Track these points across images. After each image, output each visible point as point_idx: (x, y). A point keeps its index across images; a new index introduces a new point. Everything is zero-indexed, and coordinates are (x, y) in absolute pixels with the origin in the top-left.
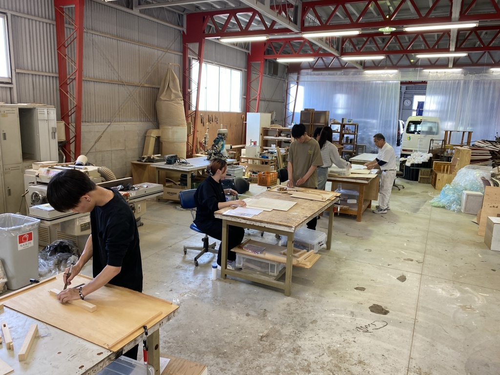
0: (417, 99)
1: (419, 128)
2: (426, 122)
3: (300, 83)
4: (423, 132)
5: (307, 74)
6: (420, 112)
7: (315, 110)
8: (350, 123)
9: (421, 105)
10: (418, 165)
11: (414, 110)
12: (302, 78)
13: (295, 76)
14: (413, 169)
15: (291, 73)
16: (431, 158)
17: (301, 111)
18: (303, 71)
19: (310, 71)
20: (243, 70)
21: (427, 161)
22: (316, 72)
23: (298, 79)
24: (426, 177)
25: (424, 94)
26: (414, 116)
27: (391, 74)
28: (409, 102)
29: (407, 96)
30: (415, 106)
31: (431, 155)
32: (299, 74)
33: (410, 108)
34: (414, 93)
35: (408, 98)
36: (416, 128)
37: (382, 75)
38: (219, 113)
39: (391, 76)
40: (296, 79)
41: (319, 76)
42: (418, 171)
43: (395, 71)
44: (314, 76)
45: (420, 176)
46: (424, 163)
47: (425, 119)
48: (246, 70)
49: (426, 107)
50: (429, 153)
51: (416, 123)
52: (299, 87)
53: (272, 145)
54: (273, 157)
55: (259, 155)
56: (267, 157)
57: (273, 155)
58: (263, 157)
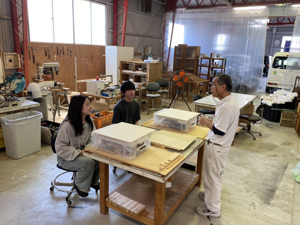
0: (285, 39)
1: (286, 62)
2: (292, 57)
3: (175, 21)
4: (289, 67)
5: (182, 12)
6: (287, 49)
7: (188, 46)
8: (218, 58)
9: (288, 44)
10: (281, 106)
11: (282, 48)
12: (177, 16)
13: (171, 14)
14: (275, 110)
15: (167, 11)
16: (295, 98)
17: (175, 47)
18: (178, 10)
19: (184, 9)
20: (108, 4)
21: (291, 101)
22: (189, 11)
23: (174, 17)
24: (289, 120)
25: (291, 35)
26: (282, 53)
27: (259, 10)
28: (278, 41)
29: (277, 37)
30: (283, 45)
31: (296, 94)
32: (174, 12)
33: (279, 47)
34: (283, 34)
35: (277, 39)
36: (282, 63)
37: (250, 12)
38: (74, 46)
39: (259, 12)
40: (172, 17)
41: (192, 14)
42: (280, 112)
43: (263, 7)
44: (188, 14)
45: (281, 119)
46: (287, 103)
47: (291, 55)
48: (112, 4)
49: (292, 46)
50: (293, 92)
51: (283, 58)
52: (175, 24)
53: (130, 79)
54: (113, 95)
55: (99, 92)
56: (107, 95)
57: (113, 92)
58: (103, 94)
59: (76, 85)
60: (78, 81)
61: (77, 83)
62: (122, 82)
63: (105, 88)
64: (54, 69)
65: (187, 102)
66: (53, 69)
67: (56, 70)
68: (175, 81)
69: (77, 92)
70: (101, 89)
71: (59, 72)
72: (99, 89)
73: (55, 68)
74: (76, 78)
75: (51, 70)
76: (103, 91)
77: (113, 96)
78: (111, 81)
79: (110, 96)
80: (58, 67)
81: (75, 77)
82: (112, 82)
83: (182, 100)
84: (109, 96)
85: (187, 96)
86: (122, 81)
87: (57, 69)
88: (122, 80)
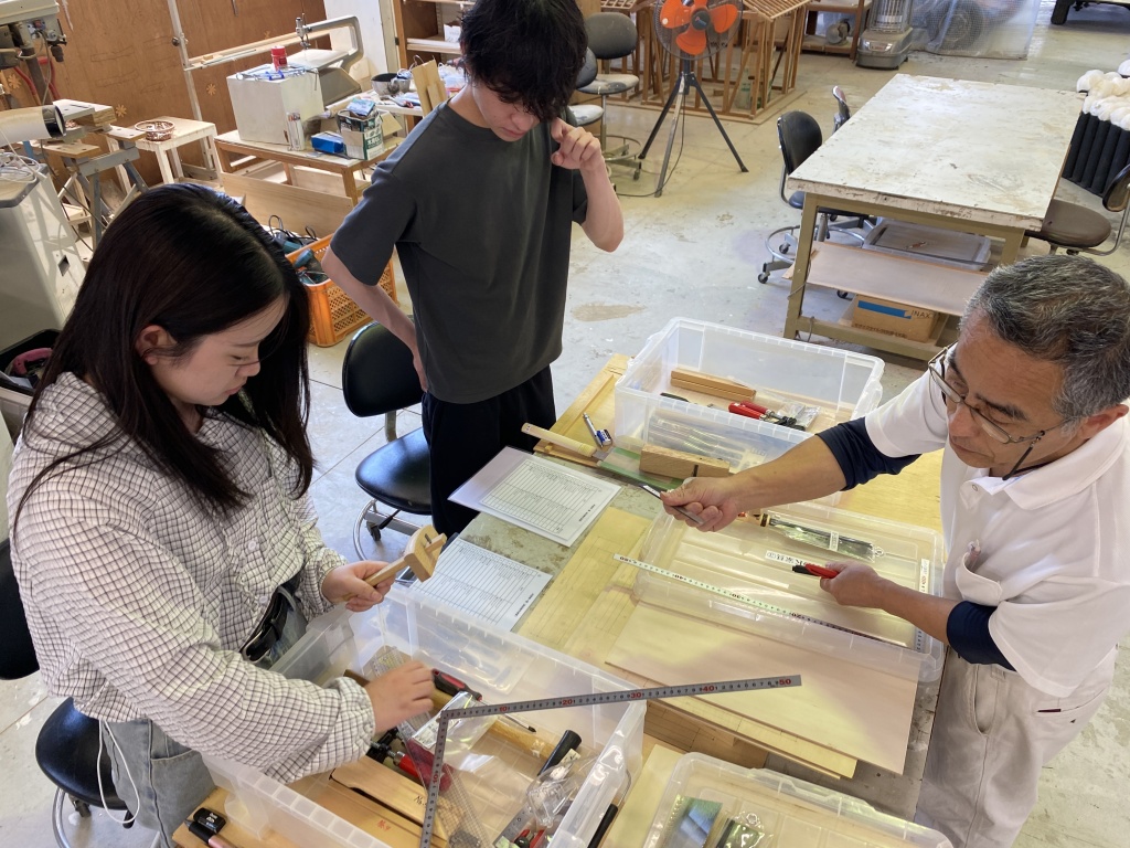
53: (446, 27)
54: (366, 146)
55: (298, 130)
56: (339, 150)
57: (367, 134)
58: (319, 146)
59: (190, 82)
60: (199, 62)
61: (193, 71)
62: (407, 43)
63: (326, 109)
64: (33, 30)
65: (719, 113)
66: (27, 34)
67: (45, 36)
68: (670, 30)
69: (205, 120)
70: (307, 116)
71: (65, 43)
72: (295, 118)
73: (38, 24)
74: (183, 45)
75: (18, 42)
76: (316, 125)
77: (368, 151)
78: (352, 51)
79: (355, 153)
80: (51, 16)
81: (176, 44)
82: (358, 55)
83: (697, 108)
84: (349, 153)
85: (715, 79)
86: (410, 40)
87: (51, 29)
88: (407, 37)
